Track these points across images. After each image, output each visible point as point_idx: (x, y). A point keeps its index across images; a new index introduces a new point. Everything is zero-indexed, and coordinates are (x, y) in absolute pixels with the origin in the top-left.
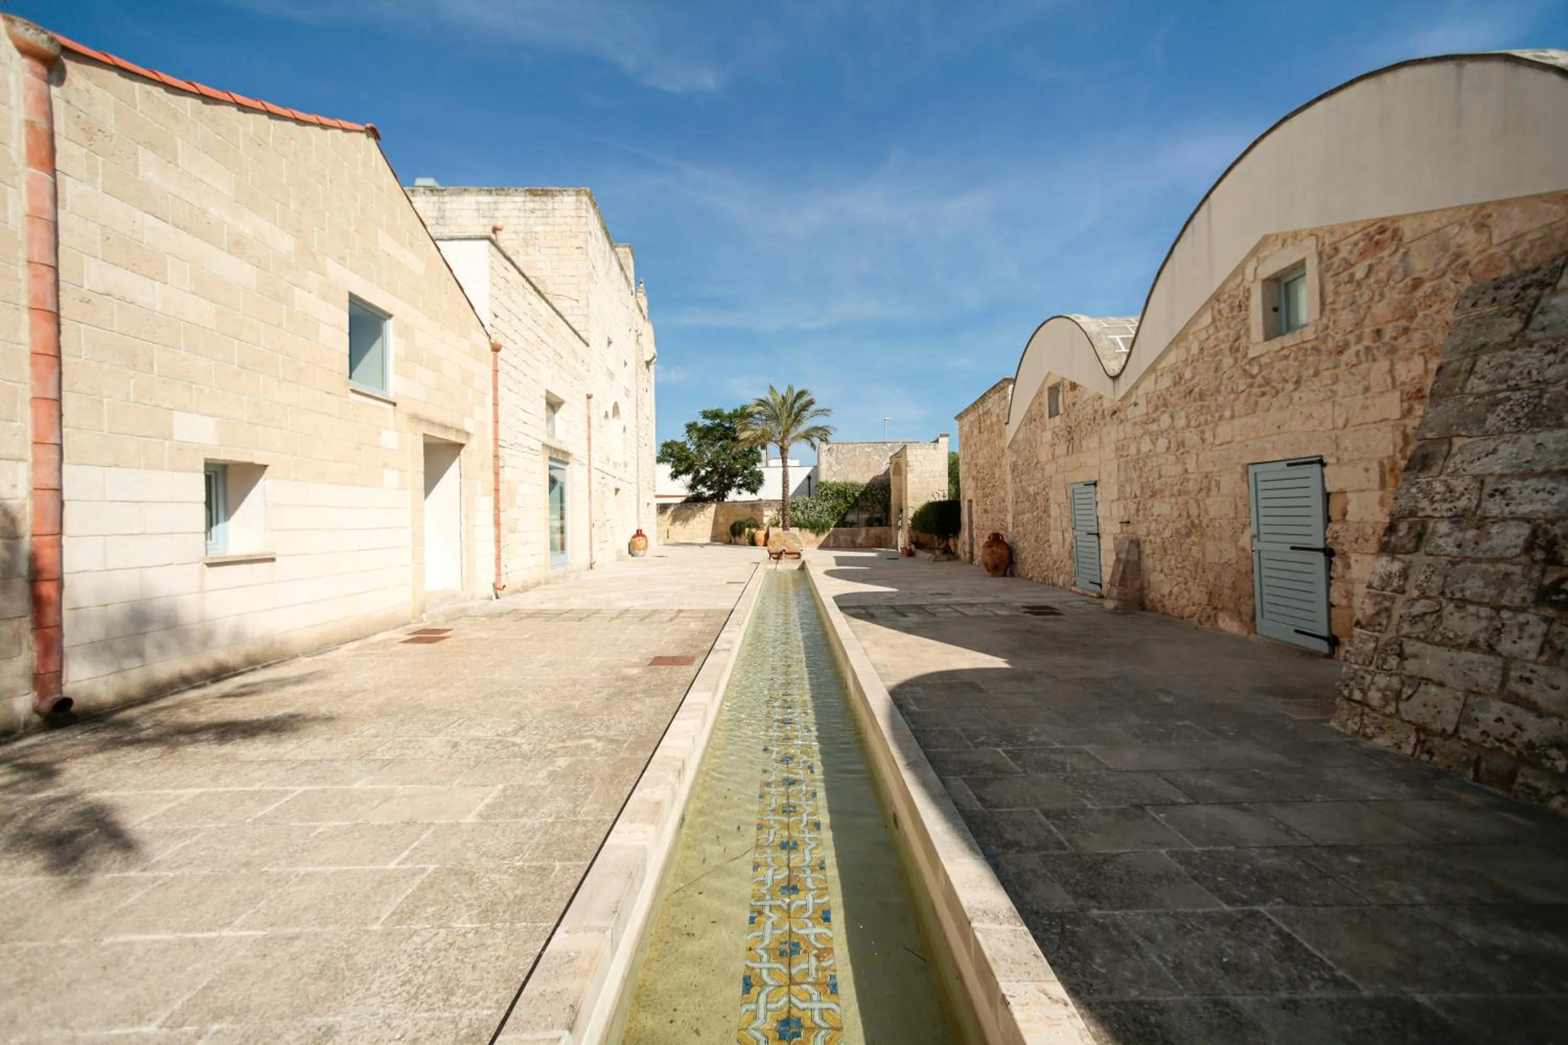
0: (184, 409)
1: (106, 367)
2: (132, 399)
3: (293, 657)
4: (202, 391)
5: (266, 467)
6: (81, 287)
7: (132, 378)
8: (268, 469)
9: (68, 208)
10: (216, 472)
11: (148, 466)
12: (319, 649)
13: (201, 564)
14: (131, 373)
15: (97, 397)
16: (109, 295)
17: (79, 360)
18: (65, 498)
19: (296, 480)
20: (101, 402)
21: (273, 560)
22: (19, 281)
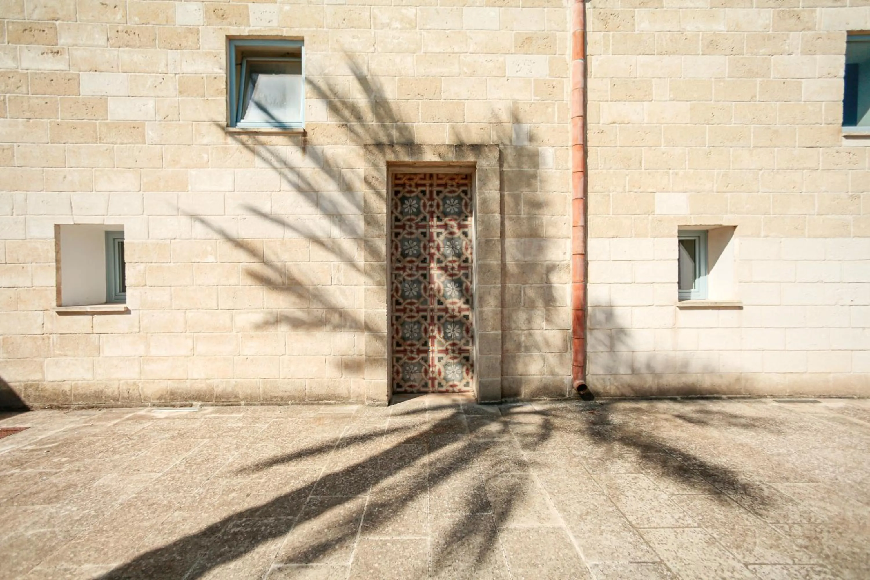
0: (663, 190)
1: (611, 171)
2: (627, 190)
3: (760, 397)
4: (677, 174)
5: (735, 227)
6: (599, 124)
7: (627, 175)
8: (737, 228)
9: (593, 76)
10: (699, 237)
11: (637, 235)
12: (791, 396)
13: (674, 307)
14: (627, 172)
15: (606, 193)
16: (614, 123)
17: (597, 171)
18: (589, 259)
19: (766, 236)
20: (609, 195)
21: (740, 308)
22: (568, 132)
